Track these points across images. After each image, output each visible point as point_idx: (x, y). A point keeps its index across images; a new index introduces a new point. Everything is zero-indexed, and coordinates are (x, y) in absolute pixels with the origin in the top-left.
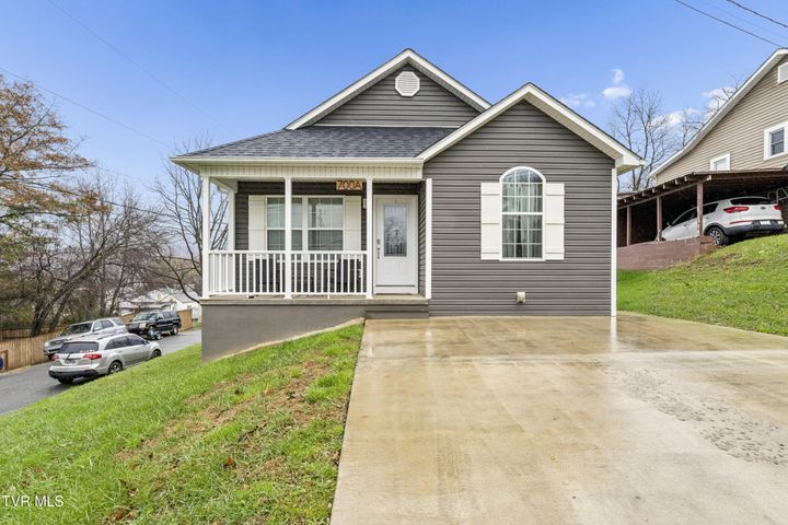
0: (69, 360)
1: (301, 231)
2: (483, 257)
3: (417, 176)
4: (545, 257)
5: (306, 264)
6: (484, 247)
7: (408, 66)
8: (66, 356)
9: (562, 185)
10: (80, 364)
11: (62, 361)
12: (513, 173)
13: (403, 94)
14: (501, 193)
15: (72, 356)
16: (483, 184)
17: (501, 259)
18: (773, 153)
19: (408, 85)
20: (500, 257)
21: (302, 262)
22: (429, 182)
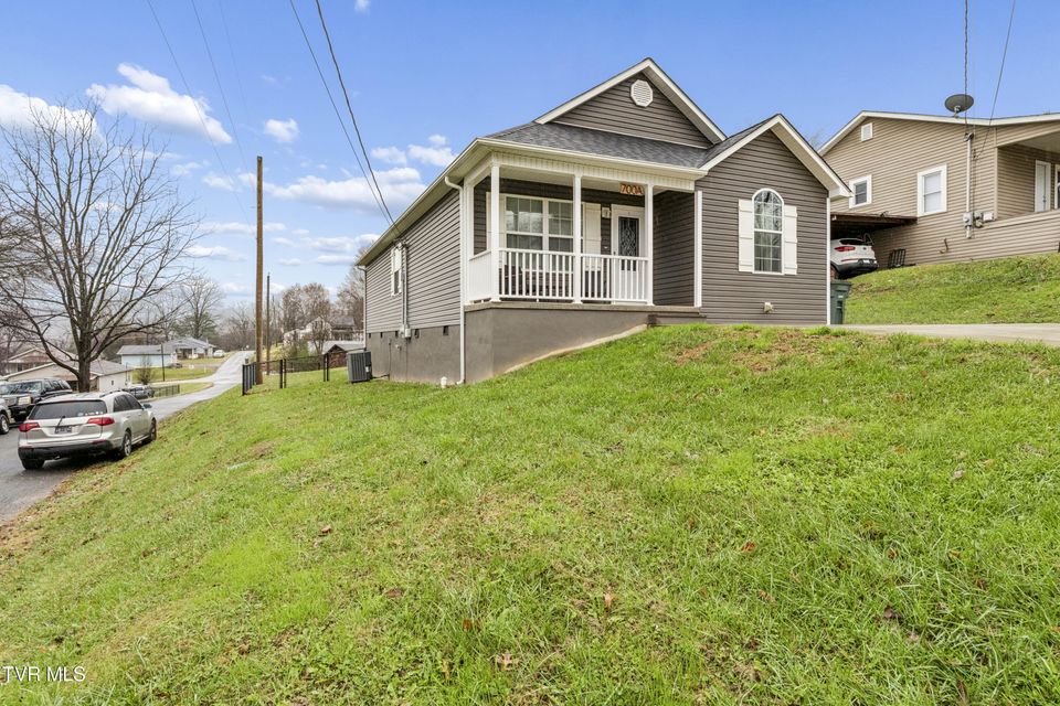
0: (59, 428)
1: (541, 238)
2: (741, 269)
3: (690, 187)
4: (784, 272)
5: (548, 274)
6: (742, 260)
7: (642, 76)
8: (56, 422)
9: (795, 208)
10: (81, 434)
11: (46, 431)
12: (761, 194)
13: (639, 104)
14: (753, 209)
15: (66, 421)
16: (741, 201)
17: (754, 272)
18: (857, 203)
19: (642, 95)
20: (752, 270)
21: (544, 272)
22: (699, 196)
